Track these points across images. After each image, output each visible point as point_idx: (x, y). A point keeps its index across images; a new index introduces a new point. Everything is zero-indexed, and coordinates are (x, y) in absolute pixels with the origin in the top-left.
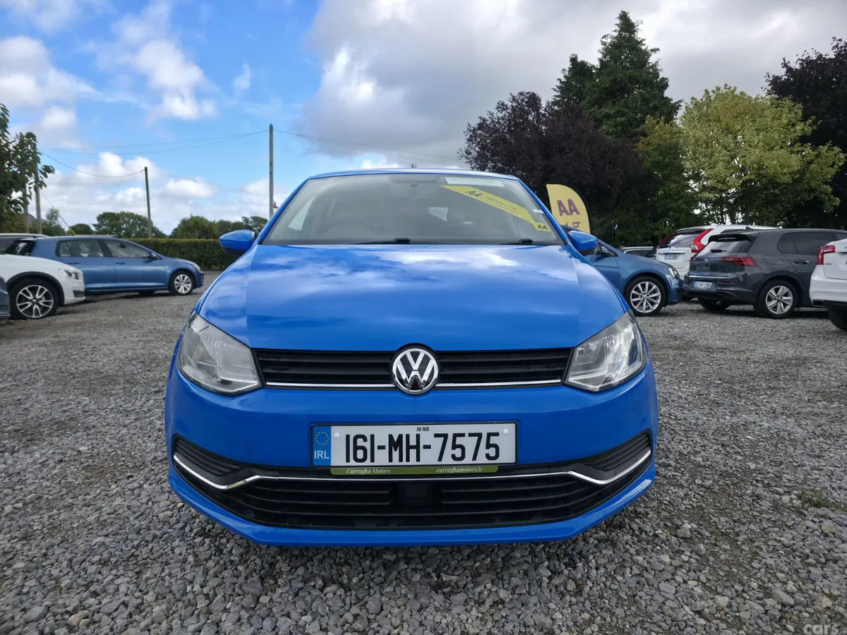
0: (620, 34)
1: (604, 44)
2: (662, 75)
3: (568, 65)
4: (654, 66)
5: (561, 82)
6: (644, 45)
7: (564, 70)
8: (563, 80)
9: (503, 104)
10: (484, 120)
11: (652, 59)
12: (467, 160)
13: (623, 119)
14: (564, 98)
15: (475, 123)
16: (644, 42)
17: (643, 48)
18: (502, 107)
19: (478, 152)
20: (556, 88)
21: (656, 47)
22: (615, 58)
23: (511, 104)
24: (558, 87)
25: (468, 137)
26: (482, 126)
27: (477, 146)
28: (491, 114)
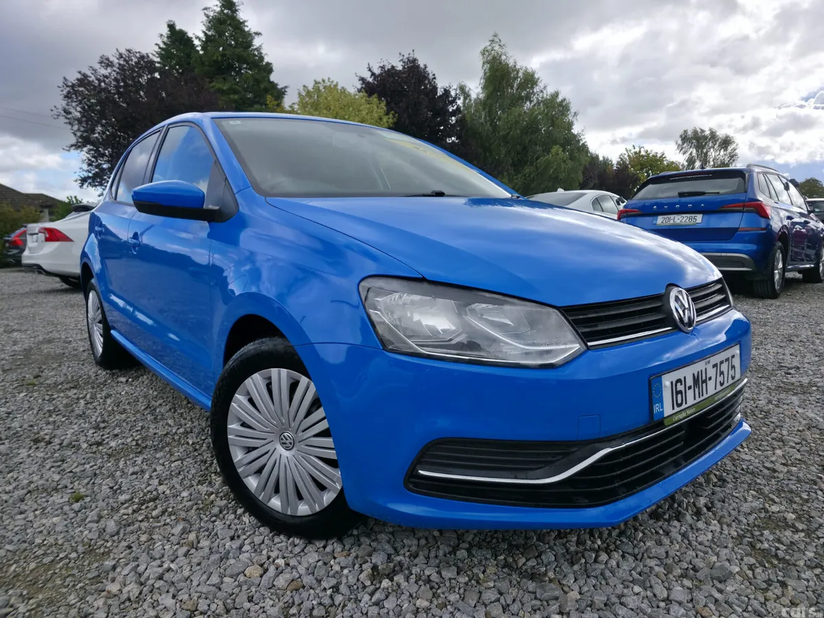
0: (222, 11)
1: (208, 16)
2: (267, 59)
3: (165, 31)
4: (258, 49)
5: (160, 48)
6: (247, 26)
7: (162, 35)
8: (162, 45)
9: (108, 59)
10: (85, 76)
11: (257, 42)
12: (67, 121)
13: (236, 97)
14: (165, 66)
15: (73, 77)
16: (246, 24)
17: (246, 29)
18: (106, 63)
19: (80, 112)
20: (155, 53)
21: (259, 31)
22: (221, 34)
23: (117, 61)
24: (157, 53)
25: (65, 92)
26: (83, 82)
27: (77, 105)
28: (93, 70)
